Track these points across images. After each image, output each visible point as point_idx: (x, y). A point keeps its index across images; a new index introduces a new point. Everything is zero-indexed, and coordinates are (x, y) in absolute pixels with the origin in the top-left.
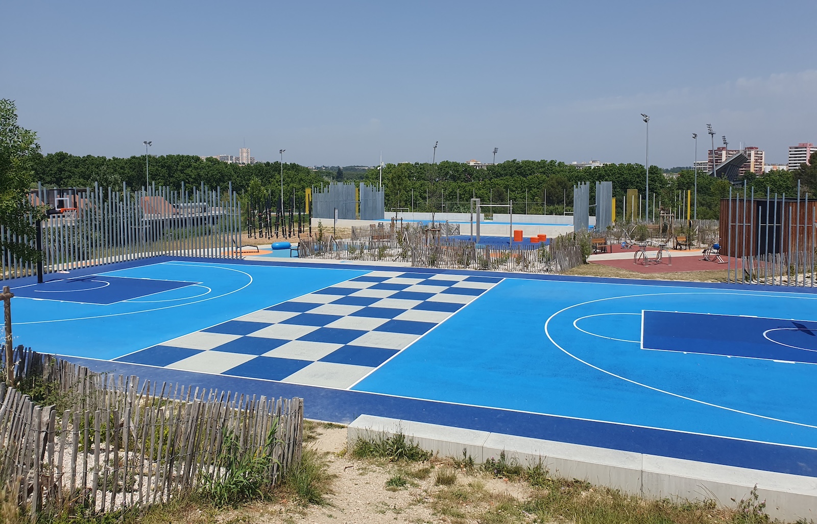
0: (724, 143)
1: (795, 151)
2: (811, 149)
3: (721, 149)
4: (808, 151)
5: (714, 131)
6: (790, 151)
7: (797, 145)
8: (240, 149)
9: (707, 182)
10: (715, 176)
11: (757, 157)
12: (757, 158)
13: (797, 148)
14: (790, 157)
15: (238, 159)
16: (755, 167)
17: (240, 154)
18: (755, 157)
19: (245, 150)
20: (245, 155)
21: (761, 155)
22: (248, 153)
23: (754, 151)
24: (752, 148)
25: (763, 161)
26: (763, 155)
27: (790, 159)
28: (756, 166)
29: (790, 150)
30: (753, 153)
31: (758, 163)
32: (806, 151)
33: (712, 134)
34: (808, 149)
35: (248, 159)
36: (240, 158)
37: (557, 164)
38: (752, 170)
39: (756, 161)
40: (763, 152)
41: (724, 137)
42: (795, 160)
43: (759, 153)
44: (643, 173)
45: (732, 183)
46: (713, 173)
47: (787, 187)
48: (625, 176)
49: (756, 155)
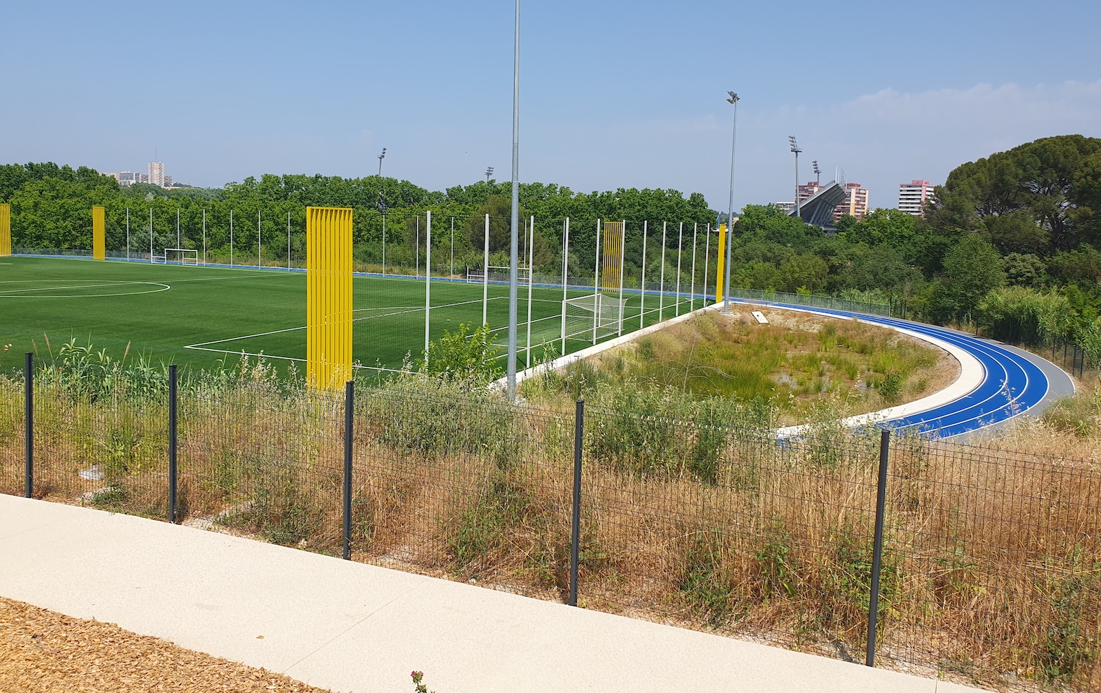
0: (815, 172)
1: (908, 191)
2: (928, 189)
3: (813, 184)
4: (923, 191)
5: (799, 147)
6: (901, 191)
7: (910, 183)
8: (149, 164)
9: (784, 224)
10: (799, 215)
11: (859, 197)
12: (859, 199)
13: (910, 186)
14: (900, 199)
15: (146, 178)
16: (855, 212)
17: (149, 171)
18: (856, 197)
19: (156, 165)
20: (156, 172)
21: (864, 196)
22: (160, 169)
23: (855, 190)
24: (852, 185)
25: (866, 203)
26: (867, 196)
27: (901, 201)
28: (857, 210)
29: (901, 189)
30: (853, 191)
31: (860, 207)
32: (921, 190)
33: (796, 152)
34: (923, 188)
35: (160, 179)
36: (149, 178)
37: (558, 190)
38: (852, 213)
39: (858, 203)
40: (867, 191)
41: (815, 162)
42: (906, 203)
43: (861, 191)
44: (680, 205)
45: (823, 229)
46: (796, 212)
47: (902, 237)
48: (649, 209)
49: (858, 195)
